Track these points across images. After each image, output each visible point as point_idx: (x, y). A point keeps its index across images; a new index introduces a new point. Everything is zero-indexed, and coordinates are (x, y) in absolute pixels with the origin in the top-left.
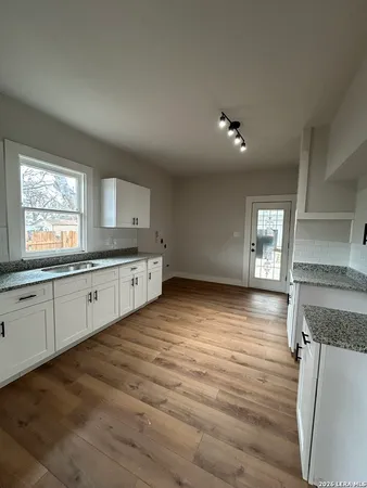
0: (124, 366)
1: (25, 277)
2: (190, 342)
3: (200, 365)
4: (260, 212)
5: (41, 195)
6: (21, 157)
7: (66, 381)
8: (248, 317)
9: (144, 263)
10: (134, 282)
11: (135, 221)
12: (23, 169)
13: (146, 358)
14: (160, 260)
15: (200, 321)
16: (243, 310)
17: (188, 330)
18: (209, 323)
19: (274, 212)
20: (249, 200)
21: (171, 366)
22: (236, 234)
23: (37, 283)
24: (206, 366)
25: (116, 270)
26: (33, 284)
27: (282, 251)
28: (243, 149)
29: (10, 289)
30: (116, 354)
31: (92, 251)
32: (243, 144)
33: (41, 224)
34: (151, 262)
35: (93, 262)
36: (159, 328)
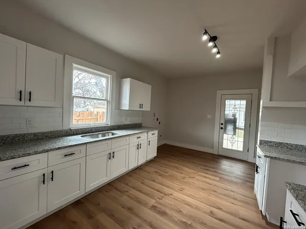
0: (130, 209)
1: (70, 141)
2: (177, 194)
3: (186, 216)
4: (227, 102)
5: (88, 91)
6: (74, 65)
7: (90, 217)
8: (221, 178)
9: (146, 134)
10: (139, 147)
11: (141, 106)
12: (75, 72)
13: (145, 205)
14: (156, 132)
15: (184, 178)
16: (216, 172)
17: (176, 185)
18: (191, 180)
19: (238, 102)
20: (219, 93)
21: (163, 214)
22: (209, 117)
23: (76, 145)
24: (190, 217)
25: (127, 138)
26: (73, 146)
27: (245, 130)
28: (218, 56)
29: (59, 148)
30: (125, 199)
31: (113, 124)
32: (218, 53)
33: (87, 107)
34: (150, 133)
35: (113, 132)
36: (154, 181)
